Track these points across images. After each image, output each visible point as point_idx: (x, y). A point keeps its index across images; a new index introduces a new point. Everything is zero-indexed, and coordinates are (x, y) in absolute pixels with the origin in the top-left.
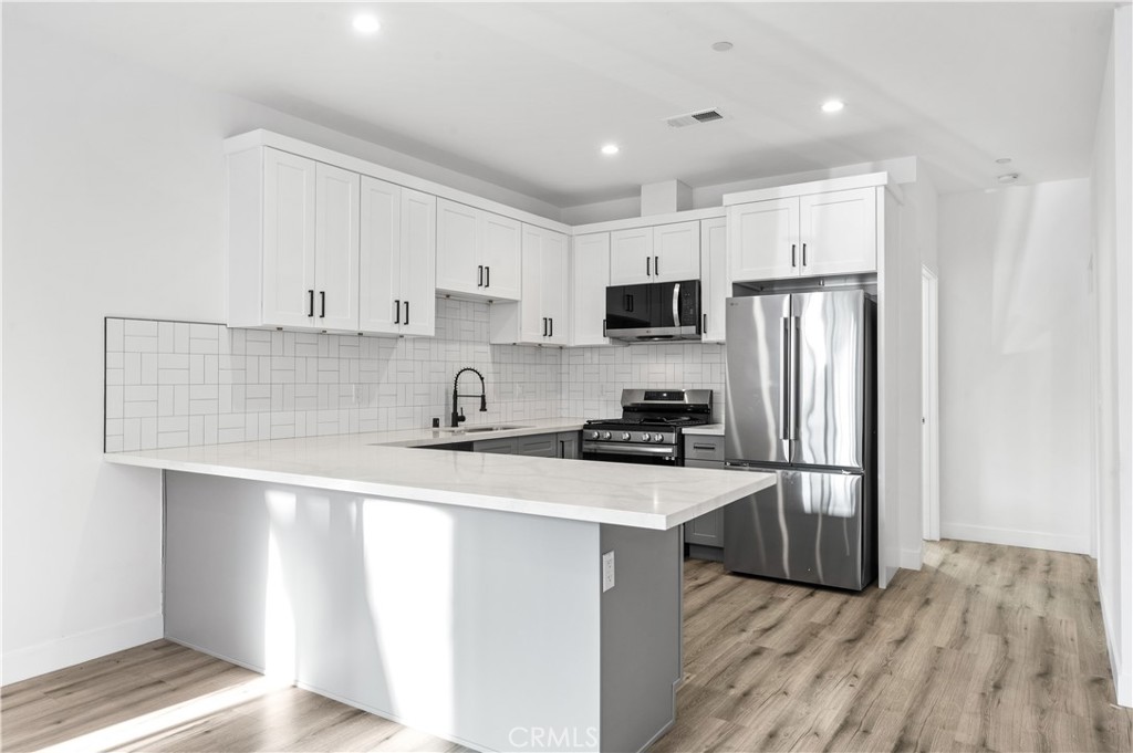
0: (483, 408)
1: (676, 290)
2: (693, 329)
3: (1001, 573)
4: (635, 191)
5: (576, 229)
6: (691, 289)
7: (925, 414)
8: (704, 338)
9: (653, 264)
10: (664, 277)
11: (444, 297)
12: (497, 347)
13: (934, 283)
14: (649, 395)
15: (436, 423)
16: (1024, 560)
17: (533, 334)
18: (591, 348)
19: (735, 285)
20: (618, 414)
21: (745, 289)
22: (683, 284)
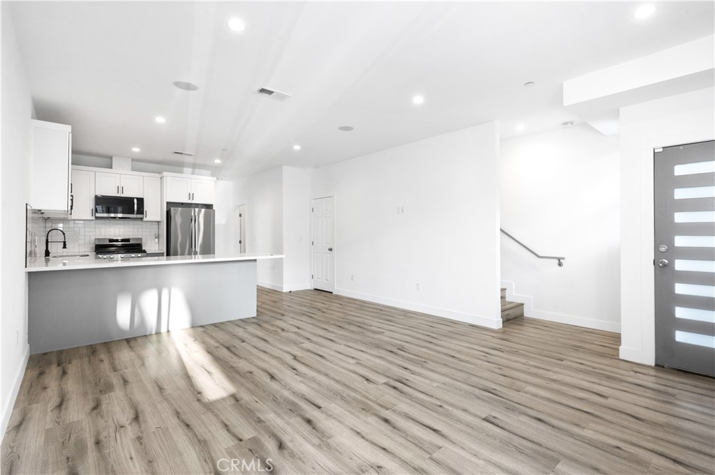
1: (135, 201)
2: (142, 216)
4: (111, 157)
6: (141, 201)
8: (144, 219)
9: (121, 189)
10: (126, 194)
14: (111, 241)
19: (168, 203)
22: (137, 199)
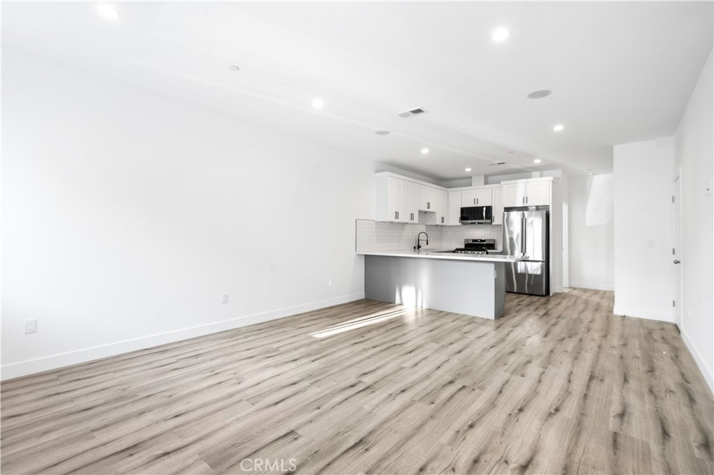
0: (427, 244)
1: (484, 209)
2: (490, 221)
3: (587, 294)
4: (471, 178)
5: (450, 189)
6: (489, 209)
7: (564, 247)
8: (493, 223)
9: (476, 201)
10: (480, 205)
11: (420, 212)
12: (426, 226)
13: (567, 205)
14: (474, 241)
15: (415, 248)
16: (596, 292)
17: (439, 222)
18: (455, 226)
19: (505, 208)
20: (463, 247)
21: (508, 209)
22: (487, 207)
